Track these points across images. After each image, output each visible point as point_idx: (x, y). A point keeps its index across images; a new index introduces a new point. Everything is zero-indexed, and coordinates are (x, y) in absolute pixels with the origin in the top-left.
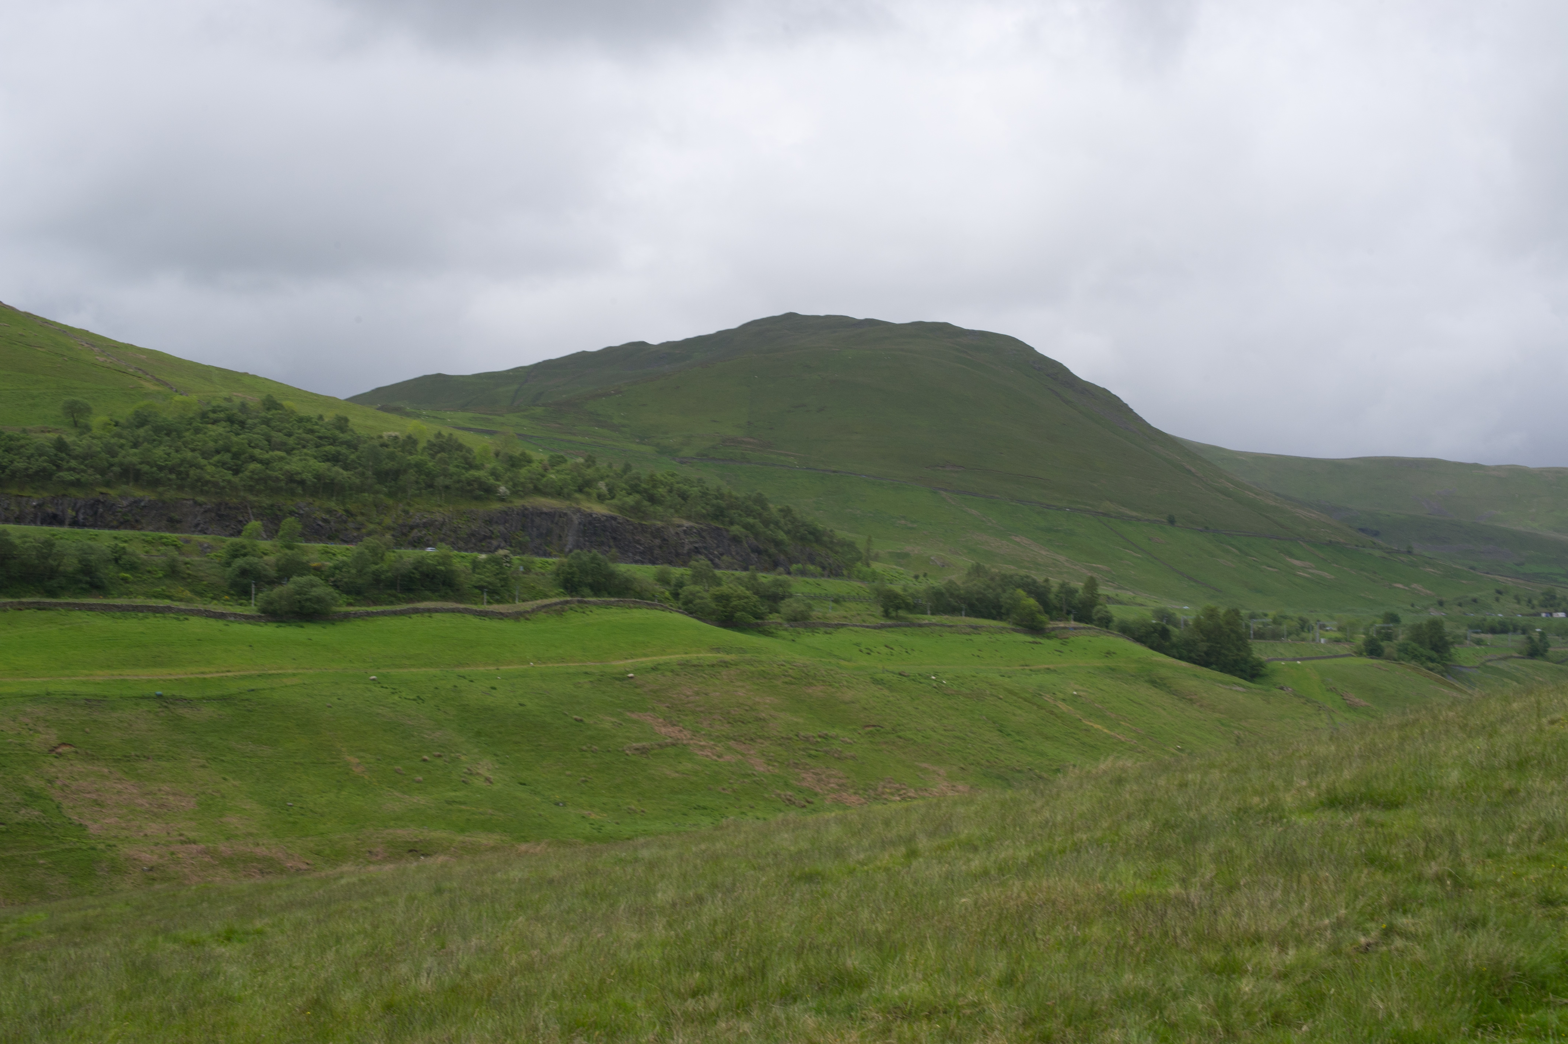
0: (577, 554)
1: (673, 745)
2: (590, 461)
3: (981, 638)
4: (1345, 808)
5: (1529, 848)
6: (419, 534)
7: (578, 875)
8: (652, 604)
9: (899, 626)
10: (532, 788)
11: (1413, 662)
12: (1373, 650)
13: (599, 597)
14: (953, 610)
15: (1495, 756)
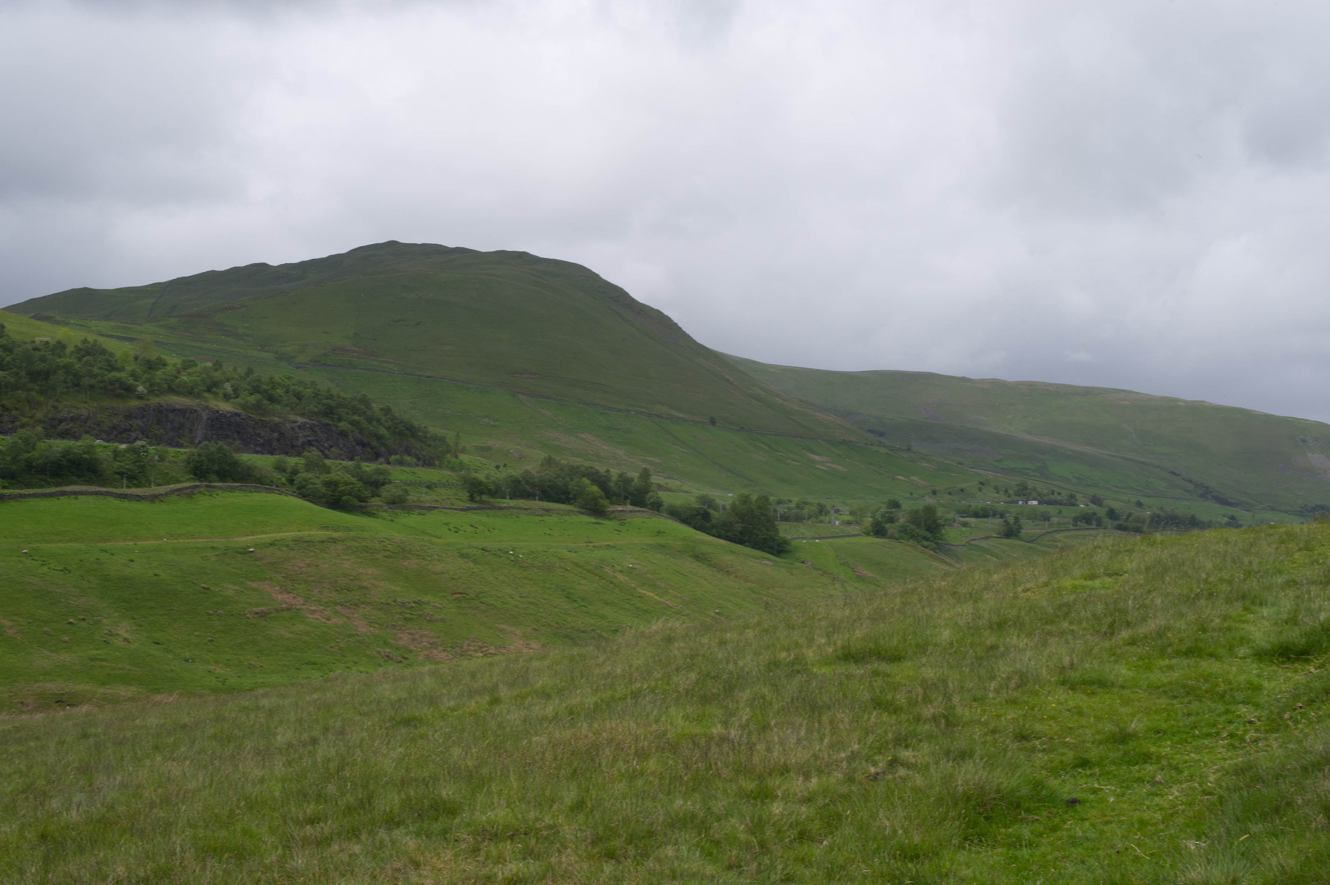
0: (205, 445)
1: (288, 609)
2: (218, 365)
3: (551, 520)
4: (856, 662)
5: (1007, 693)
6: (67, 427)
7: (208, 721)
8: (271, 489)
9: (483, 508)
10: (165, 646)
11: (911, 541)
12: (879, 531)
13: (224, 482)
14: (528, 496)
15: (979, 618)
